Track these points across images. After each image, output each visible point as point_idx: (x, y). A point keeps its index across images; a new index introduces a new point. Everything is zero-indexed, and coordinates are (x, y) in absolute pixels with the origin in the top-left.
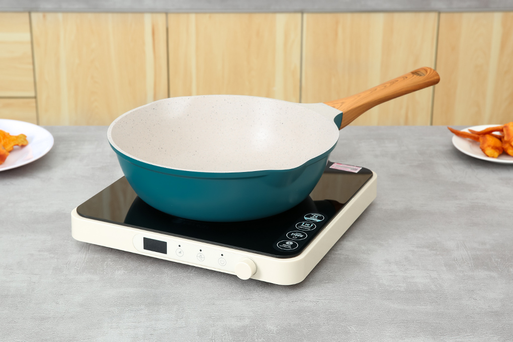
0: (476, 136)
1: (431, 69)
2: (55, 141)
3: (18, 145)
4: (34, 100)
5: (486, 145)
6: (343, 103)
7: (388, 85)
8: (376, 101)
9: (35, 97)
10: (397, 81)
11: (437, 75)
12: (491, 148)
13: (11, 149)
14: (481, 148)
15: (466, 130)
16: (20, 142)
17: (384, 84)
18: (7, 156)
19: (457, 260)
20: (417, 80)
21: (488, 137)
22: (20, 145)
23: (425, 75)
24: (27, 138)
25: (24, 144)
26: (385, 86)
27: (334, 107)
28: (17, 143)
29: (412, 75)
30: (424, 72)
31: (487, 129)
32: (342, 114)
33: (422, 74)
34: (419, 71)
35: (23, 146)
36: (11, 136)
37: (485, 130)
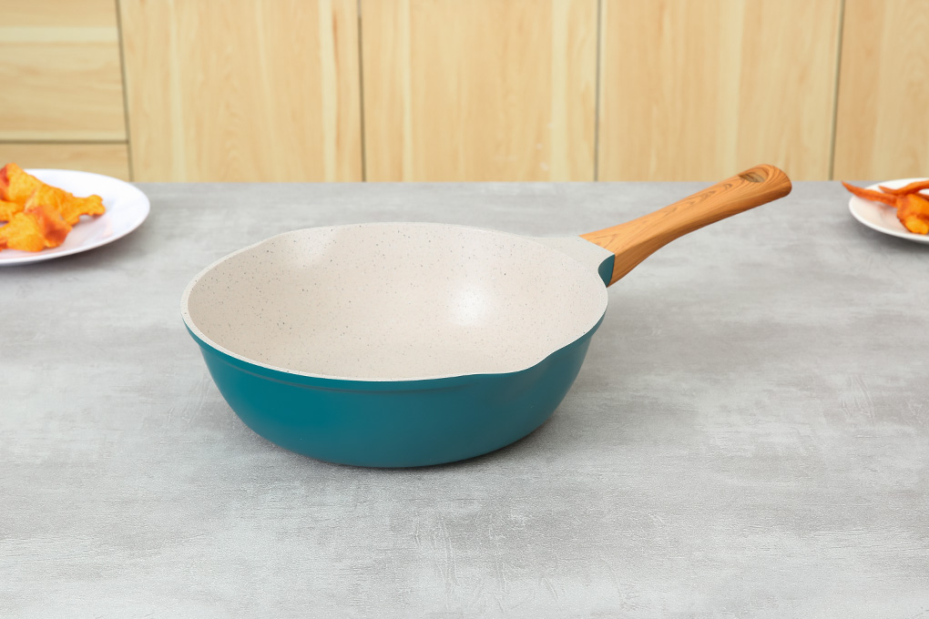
0: (892, 197)
1: (775, 168)
2: (152, 208)
3: (87, 214)
4: (124, 147)
5: (907, 212)
6: (615, 236)
7: (697, 200)
8: (675, 231)
9: (127, 142)
10: (714, 192)
11: (787, 179)
12: (915, 216)
13: (76, 220)
14: (898, 217)
15: (875, 188)
16: (92, 208)
17: (690, 198)
18: (68, 231)
19: (846, 406)
20: (750, 189)
21: (911, 198)
22: (91, 213)
23: (764, 181)
24: (104, 203)
25: (99, 211)
26: (692, 203)
27: (598, 244)
28: (85, 210)
29: (740, 181)
30: (762, 173)
31: (912, 184)
32: (613, 258)
33: (759, 179)
34: (754, 173)
35: (96, 216)
36: (74, 198)
37: (907, 187)
